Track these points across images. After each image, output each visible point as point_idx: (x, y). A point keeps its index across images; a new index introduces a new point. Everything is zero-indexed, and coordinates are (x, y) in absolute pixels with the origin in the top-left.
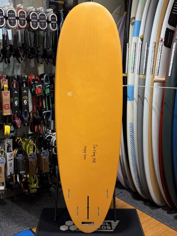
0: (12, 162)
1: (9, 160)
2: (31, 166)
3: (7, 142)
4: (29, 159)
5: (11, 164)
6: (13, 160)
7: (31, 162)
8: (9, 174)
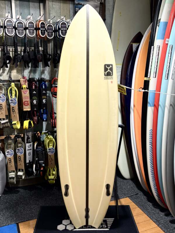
0: (31, 151)
1: (28, 150)
2: (50, 160)
3: (27, 134)
4: (49, 153)
5: (29, 154)
6: (32, 150)
7: (50, 156)
8: (28, 161)
